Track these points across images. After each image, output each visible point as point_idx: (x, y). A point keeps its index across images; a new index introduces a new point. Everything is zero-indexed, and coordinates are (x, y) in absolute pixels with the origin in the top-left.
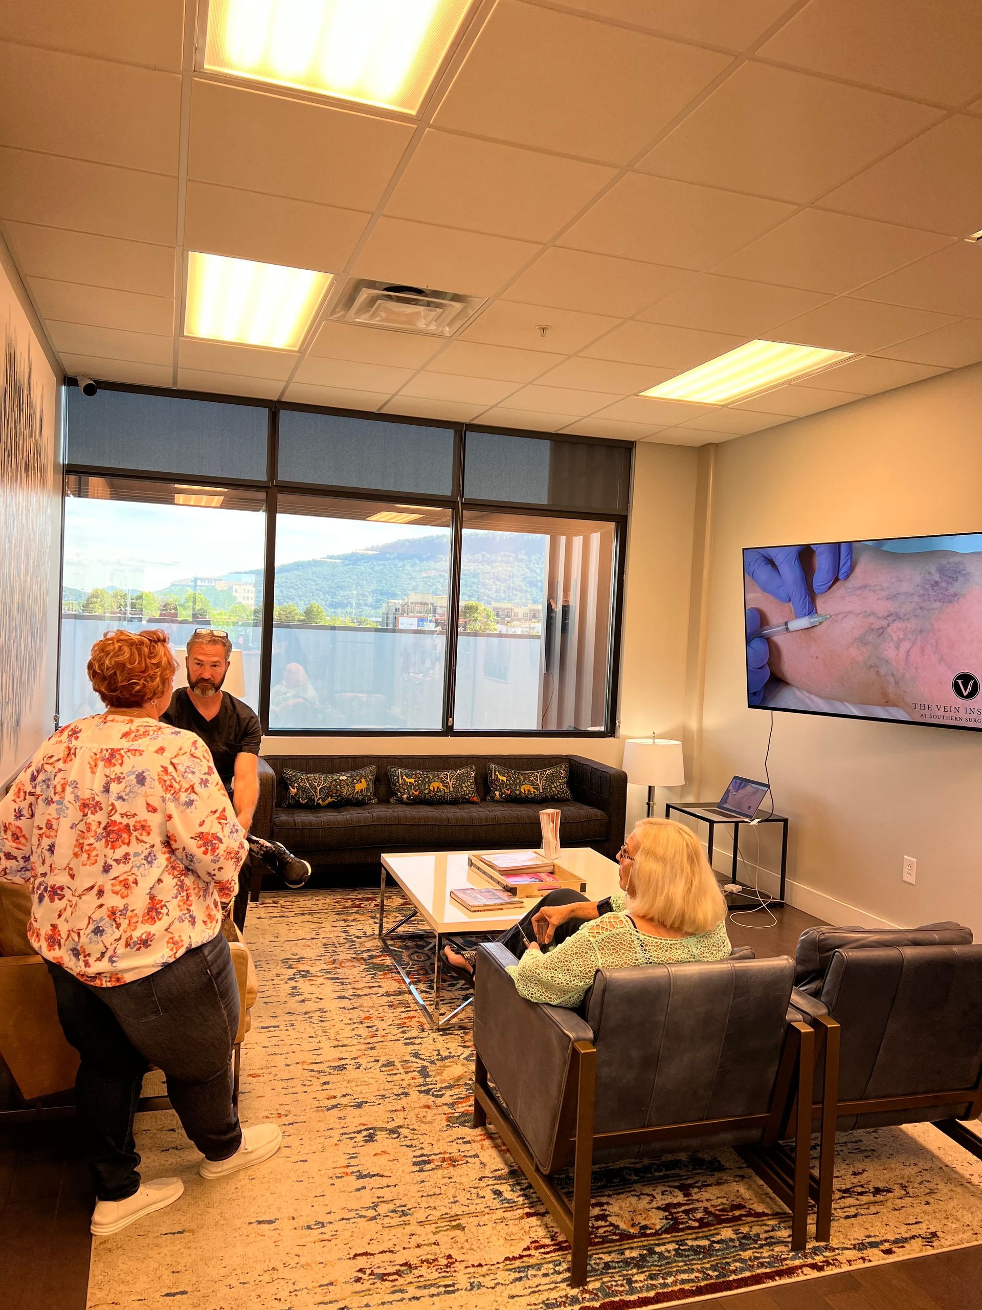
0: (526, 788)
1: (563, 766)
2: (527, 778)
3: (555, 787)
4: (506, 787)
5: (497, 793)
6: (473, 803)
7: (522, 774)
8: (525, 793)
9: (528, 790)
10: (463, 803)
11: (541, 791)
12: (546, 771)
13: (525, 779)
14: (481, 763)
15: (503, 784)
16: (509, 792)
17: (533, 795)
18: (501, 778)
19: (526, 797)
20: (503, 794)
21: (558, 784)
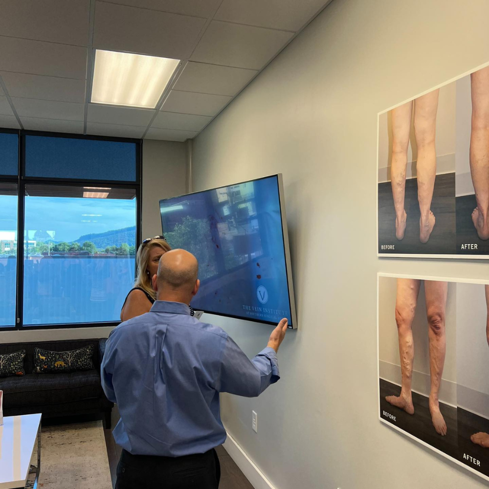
0: (59, 363)
1: (90, 347)
2: (61, 357)
3: (80, 362)
4: (44, 364)
5: (38, 368)
6: (19, 376)
7: (58, 354)
8: (57, 367)
9: (60, 365)
10: (10, 376)
11: (70, 365)
12: (76, 351)
13: (60, 357)
14: (29, 347)
15: (42, 362)
16: (46, 367)
17: (63, 368)
18: (41, 357)
19: (58, 369)
20: (42, 368)
21: (83, 359)
